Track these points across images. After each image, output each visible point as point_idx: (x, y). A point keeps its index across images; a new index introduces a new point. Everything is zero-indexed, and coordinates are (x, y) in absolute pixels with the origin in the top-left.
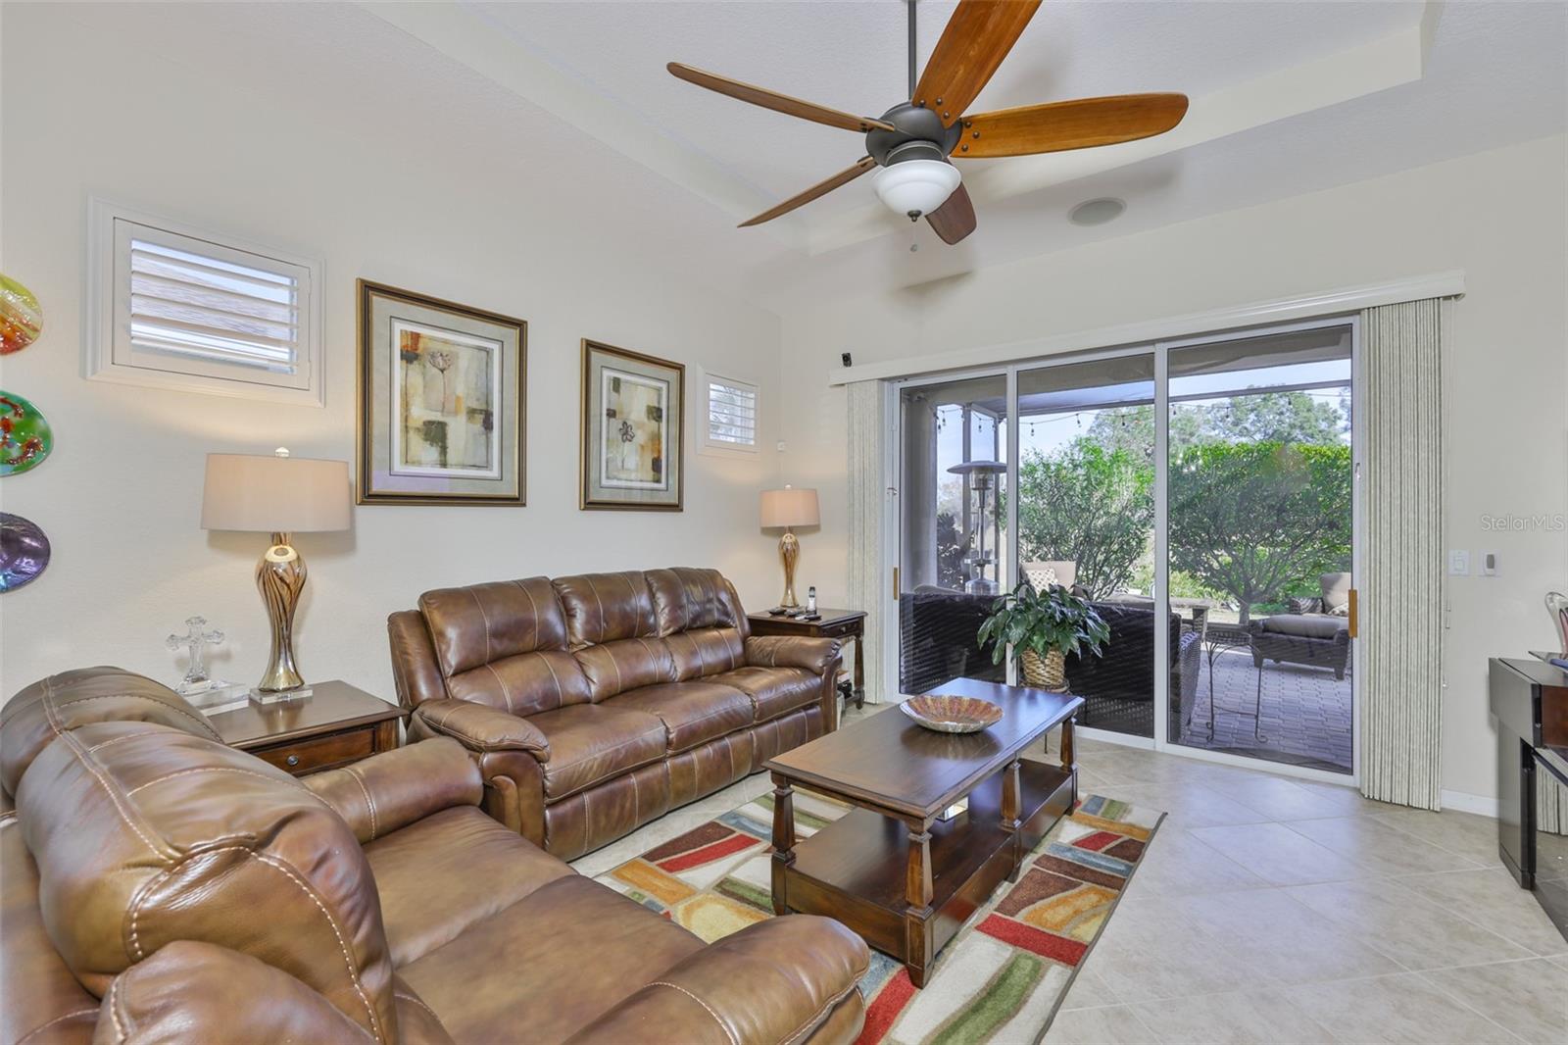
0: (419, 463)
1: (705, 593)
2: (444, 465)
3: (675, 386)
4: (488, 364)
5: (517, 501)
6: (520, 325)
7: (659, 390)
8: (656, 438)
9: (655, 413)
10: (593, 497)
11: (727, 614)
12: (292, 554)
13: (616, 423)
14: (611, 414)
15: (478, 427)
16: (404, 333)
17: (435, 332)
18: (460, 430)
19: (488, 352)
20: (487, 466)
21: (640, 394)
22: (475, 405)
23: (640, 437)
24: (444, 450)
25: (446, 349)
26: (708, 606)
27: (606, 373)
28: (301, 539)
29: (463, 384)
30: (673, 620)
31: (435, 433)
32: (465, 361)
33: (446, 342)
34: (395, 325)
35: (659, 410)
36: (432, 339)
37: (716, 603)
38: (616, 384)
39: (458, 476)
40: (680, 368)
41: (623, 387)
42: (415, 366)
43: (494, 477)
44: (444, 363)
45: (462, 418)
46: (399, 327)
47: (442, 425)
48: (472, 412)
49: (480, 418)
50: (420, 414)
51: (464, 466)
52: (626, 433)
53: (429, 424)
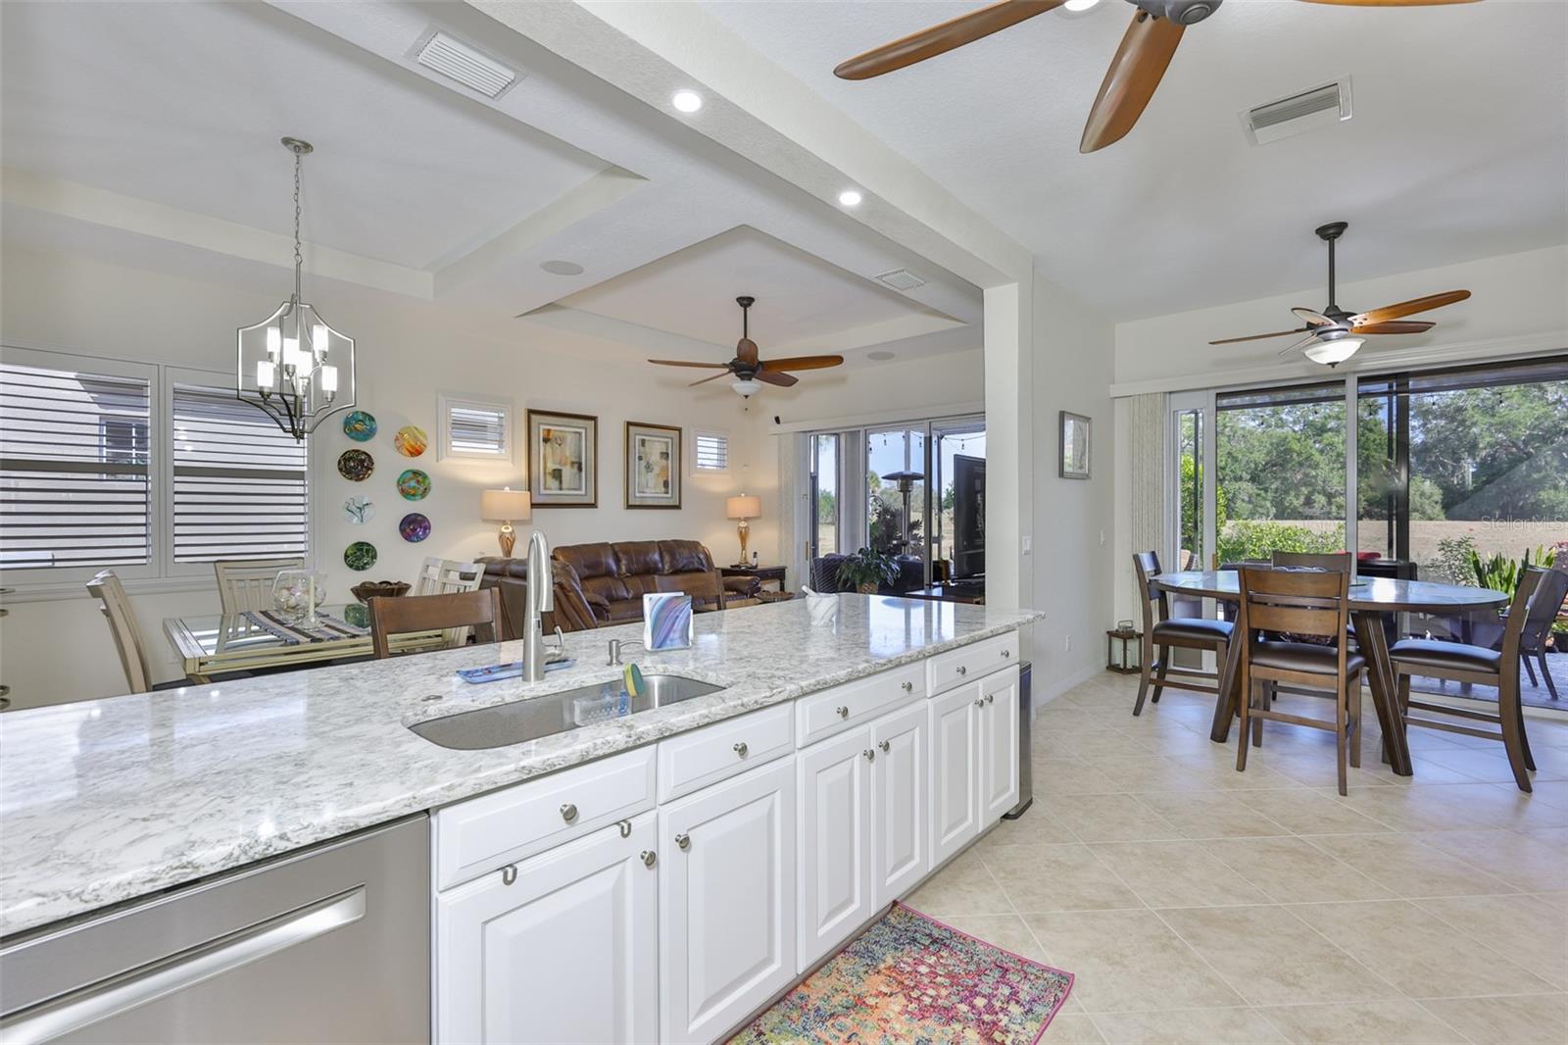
0: (550, 489)
1: (690, 553)
2: (561, 489)
3: (677, 440)
4: (580, 440)
5: (593, 505)
6: (594, 418)
7: (667, 443)
8: (665, 469)
9: (665, 455)
10: (631, 503)
11: (702, 564)
12: (510, 530)
13: (643, 463)
14: (640, 458)
15: (575, 470)
16: (544, 430)
17: (557, 427)
18: (568, 473)
19: (580, 434)
20: (580, 489)
21: (656, 446)
22: (574, 460)
23: (657, 470)
24: (561, 482)
25: (561, 434)
26: (691, 560)
27: (638, 437)
28: (513, 523)
29: (569, 451)
30: (672, 566)
31: (557, 474)
32: (570, 438)
33: (561, 431)
34: (541, 425)
35: (667, 454)
36: (555, 431)
37: (696, 559)
38: (643, 442)
39: (568, 495)
40: (679, 430)
41: (646, 444)
42: (549, 444)
43: (582, 495)
44: (561, 442)
45: (568, 467)
46: (542, 427)
47: (560, 471)
48: (573, 463)
49: (576, 466)
50: (551, 466)
51: (570, 489)
52: (649, 467)
53: (554, 470)
